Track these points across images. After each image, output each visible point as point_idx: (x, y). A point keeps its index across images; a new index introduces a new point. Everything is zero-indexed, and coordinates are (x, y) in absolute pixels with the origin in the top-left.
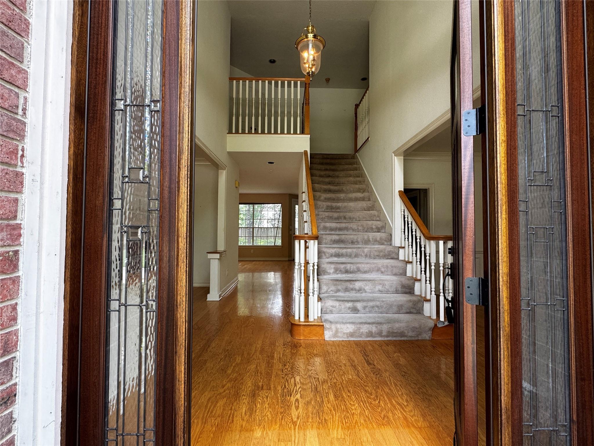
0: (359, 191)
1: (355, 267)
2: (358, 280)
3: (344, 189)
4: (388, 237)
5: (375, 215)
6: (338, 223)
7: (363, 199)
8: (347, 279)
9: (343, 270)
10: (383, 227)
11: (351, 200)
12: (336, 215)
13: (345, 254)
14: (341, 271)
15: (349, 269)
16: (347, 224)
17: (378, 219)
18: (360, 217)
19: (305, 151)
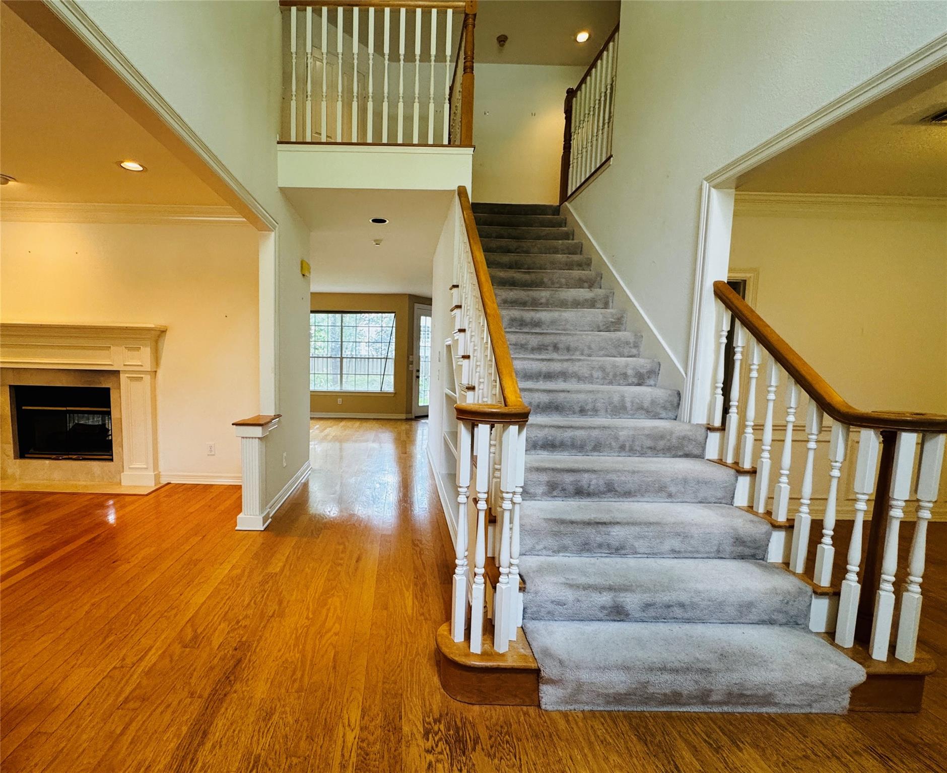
0: (580, 283)
1: (601, 482)
2: (618, 523)
3: (545, 280)
4: (670, 399)
5: (627, 343)
6: (543, 360)
7: (592, 304)
8: (586, 517)
9: (571, 488)
10: (653, 373)
11: (563, 304)
12: (534, 341)
13: (569, 443)
14: (564, 490)
15: (586, 487)
16: (566, 365)
17: (634, 351)
18: (593, 346)
19: (459, 187)
